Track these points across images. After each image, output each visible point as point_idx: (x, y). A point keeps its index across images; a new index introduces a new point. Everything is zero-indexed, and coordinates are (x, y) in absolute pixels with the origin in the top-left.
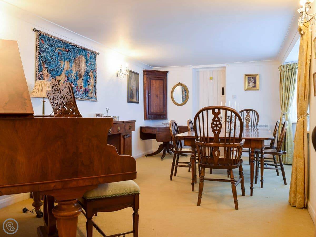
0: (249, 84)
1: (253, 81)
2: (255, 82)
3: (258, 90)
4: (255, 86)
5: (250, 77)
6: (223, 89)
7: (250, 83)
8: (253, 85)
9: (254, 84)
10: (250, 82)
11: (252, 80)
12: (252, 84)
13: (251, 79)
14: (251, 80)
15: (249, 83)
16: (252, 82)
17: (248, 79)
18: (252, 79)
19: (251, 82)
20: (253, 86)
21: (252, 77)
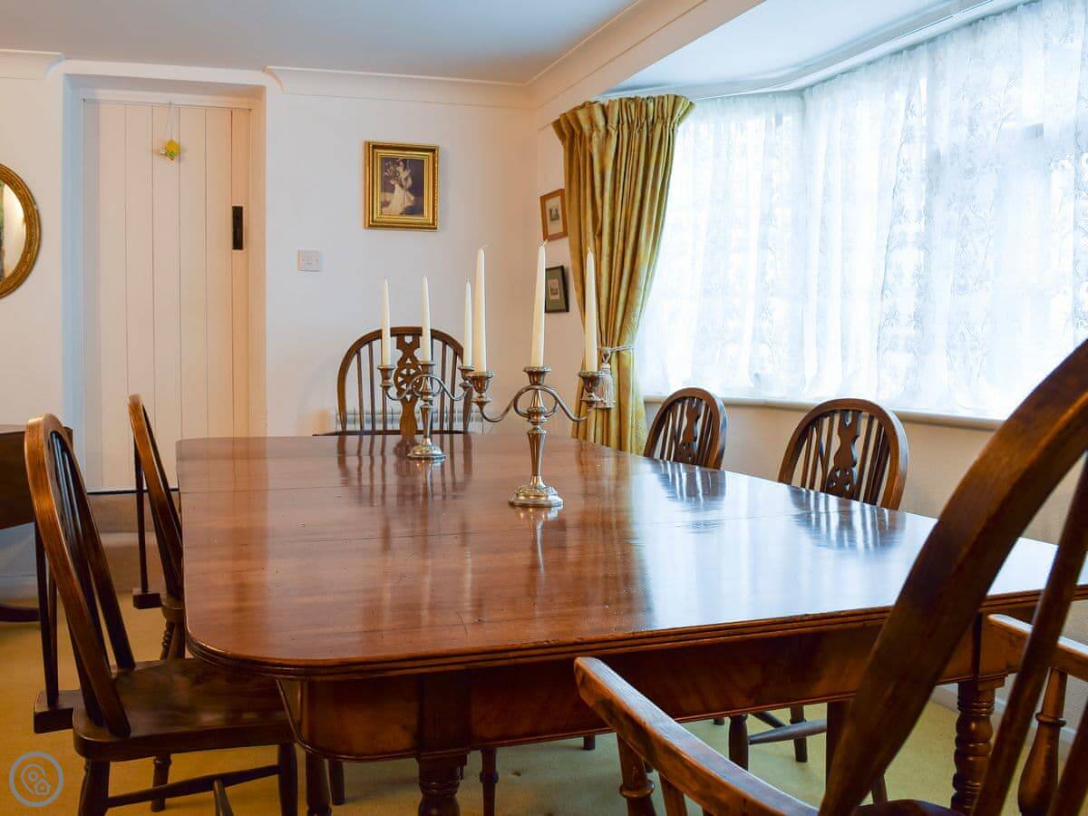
0: (388, 196)
1: (410, 182)
2: (417, 189)
3: (432, 227)
4: (415, 209)
5: (394, 161)
6: (238, 213)
7: (392, 190)
8: (408, 204)
9: (412, 198)
10: (393, 186)
11: (404, 174)
12: (400, 198)
13: (400, 169)
14: (395, 175)
15: (387, 188)
16: (402, 186)
17: (384, 169)
18: (404, 170)
19: (397, 186)
20: (410, 207)
21: (404, 161)
